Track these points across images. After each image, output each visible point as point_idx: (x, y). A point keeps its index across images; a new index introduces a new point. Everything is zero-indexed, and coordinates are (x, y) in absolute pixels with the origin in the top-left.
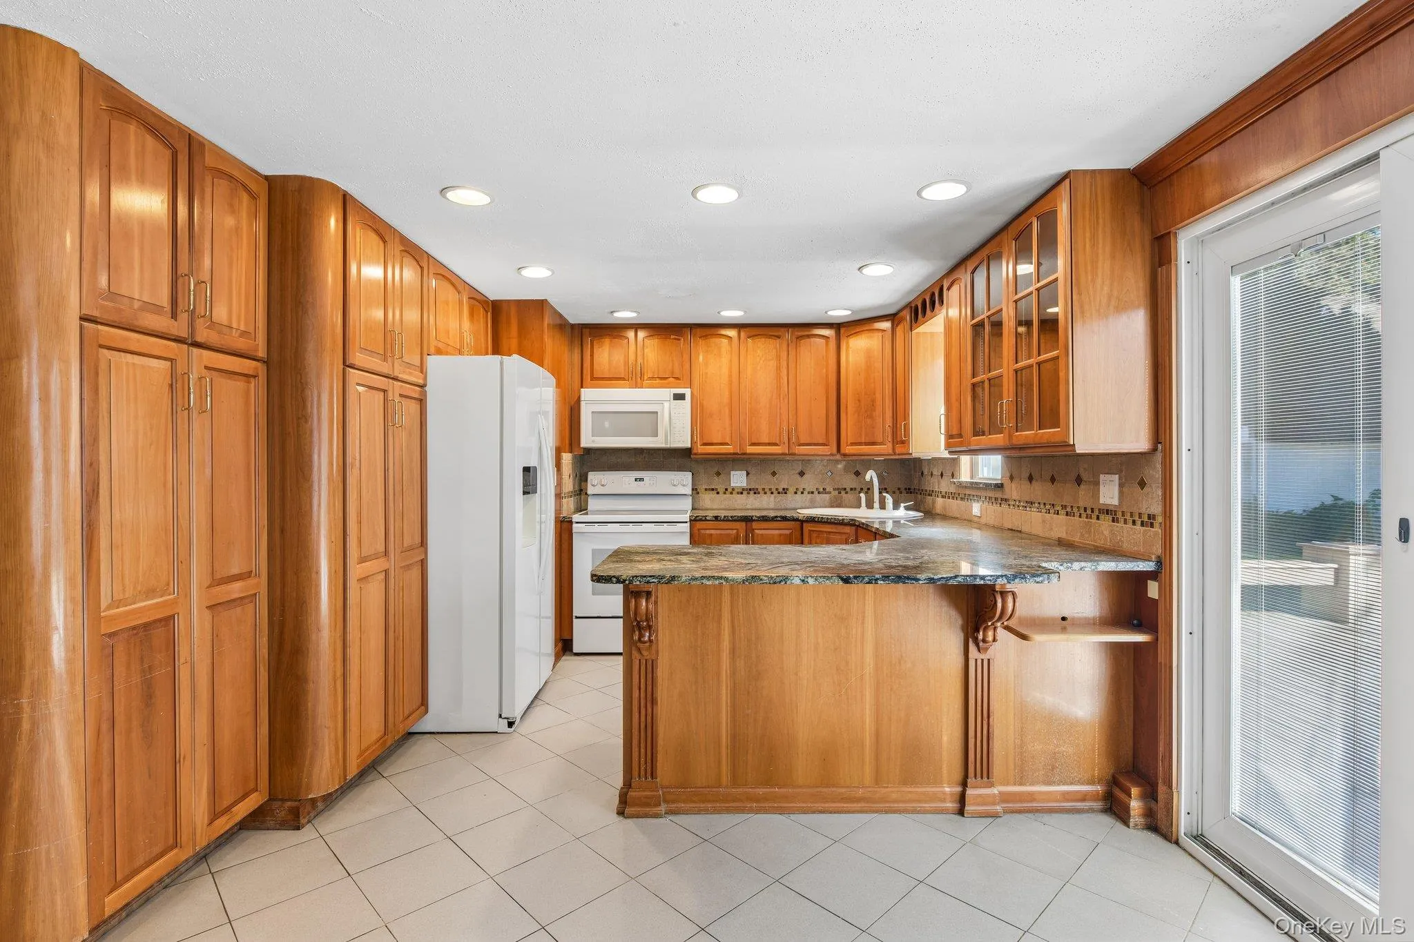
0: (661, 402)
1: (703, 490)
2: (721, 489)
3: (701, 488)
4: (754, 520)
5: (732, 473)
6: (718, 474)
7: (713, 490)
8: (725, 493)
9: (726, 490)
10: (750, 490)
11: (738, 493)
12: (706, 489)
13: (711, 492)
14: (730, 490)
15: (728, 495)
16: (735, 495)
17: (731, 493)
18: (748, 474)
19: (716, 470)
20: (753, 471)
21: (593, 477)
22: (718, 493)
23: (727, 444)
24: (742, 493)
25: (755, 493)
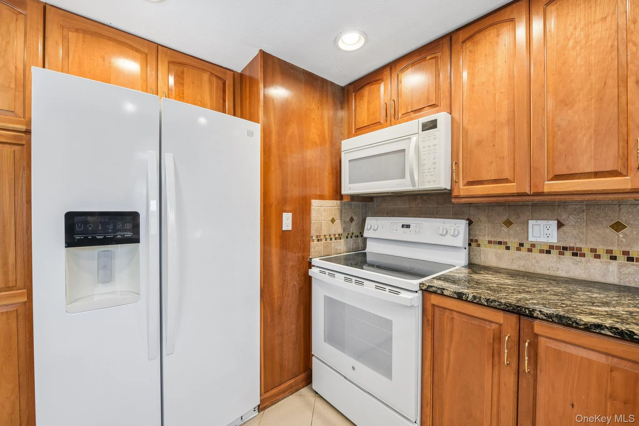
0: (408, 138)
1: (486, 242)
2: (513, 243)
3: (483, 239)
4: (537, 318)
5: (531, 223)
6: (508, 223)
7: (500, 243)
8: (518, 249)
9: (521, 245)
10: (565, 248)
11: (541, 251)
12: (490, 242)
13: (498, 246)
14: (527, 246)
15: (524, 252)
16: (535, 254)
17: (530, 250)
18: (560, 225)
19: (505, 218)
20: (570, 221)
21: (370, 222)
22: (508, 248)
23: (506, 180)
24: (548, 252)
25: (575, 254)
